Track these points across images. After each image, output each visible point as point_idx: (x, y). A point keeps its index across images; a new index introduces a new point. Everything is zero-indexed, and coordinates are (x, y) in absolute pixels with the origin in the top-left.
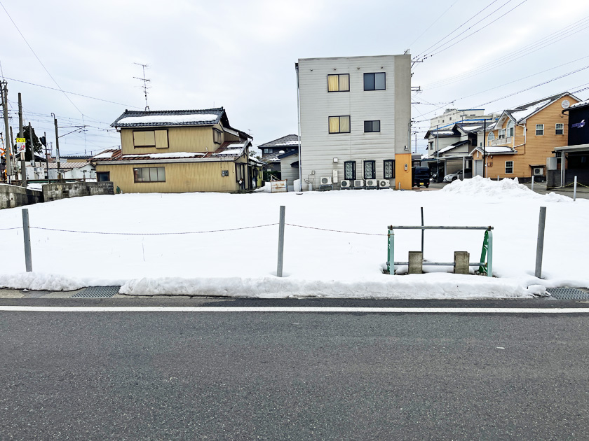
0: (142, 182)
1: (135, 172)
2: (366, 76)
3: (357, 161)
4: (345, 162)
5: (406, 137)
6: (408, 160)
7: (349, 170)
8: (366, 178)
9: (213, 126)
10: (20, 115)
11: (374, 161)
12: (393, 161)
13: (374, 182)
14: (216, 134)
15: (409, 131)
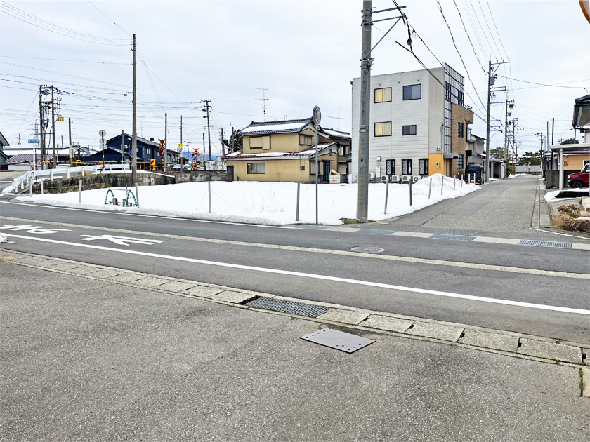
0: (252, 173)
1: (248, 166)
2: (406, 88)
3: (397, 159)
4: (387, 161)
5: (439, 139)
6: (440, 159)
7: (389, 167)
8: (403, 174)
9: (299, 133)
10: (181, 129)
11: (411, 160)
12: (426, 160)
13: (409, 178)
14: (302, 138)
15: (442, 133)
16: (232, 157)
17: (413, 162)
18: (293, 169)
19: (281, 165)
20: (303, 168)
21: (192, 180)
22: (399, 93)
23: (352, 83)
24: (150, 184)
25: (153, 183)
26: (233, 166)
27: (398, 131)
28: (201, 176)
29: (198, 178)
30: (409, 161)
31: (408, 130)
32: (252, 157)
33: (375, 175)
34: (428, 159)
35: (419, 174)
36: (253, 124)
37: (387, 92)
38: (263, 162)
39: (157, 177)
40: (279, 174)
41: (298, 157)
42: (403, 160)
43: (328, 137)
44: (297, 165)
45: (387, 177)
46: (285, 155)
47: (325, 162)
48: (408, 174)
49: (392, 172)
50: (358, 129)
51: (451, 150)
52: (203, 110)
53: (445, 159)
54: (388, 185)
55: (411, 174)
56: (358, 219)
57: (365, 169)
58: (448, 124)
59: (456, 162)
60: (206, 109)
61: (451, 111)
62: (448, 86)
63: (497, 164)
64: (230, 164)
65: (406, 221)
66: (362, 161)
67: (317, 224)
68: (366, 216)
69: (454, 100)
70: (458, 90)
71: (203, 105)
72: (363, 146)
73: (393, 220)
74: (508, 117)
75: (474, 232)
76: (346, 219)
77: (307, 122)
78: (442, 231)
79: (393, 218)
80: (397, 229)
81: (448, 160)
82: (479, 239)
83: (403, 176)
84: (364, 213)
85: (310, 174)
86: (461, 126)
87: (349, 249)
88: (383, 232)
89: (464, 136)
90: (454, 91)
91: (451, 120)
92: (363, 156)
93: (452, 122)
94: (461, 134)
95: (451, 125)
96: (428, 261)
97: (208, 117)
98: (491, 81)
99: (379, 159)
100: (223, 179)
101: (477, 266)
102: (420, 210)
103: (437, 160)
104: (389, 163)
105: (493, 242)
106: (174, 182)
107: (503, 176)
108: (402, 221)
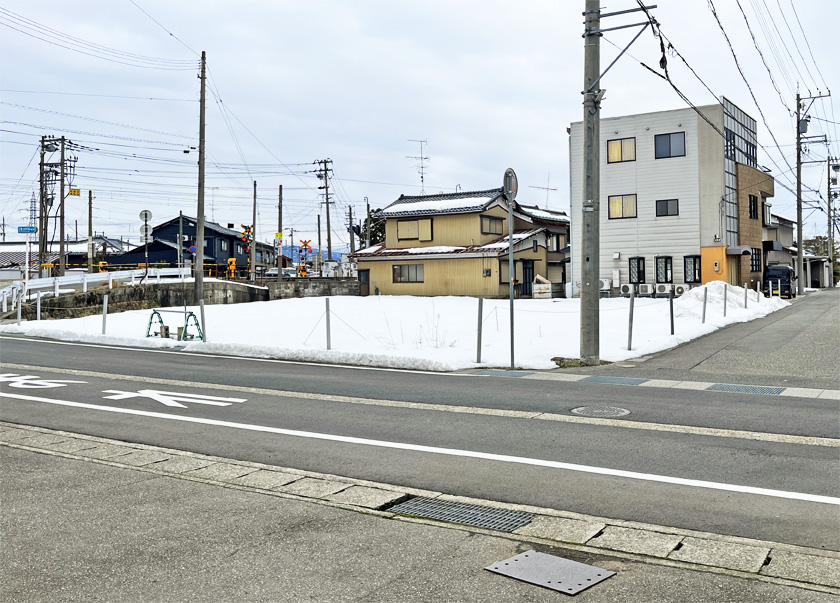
0: (401, 282)
1: (394, 270)
2: (659, 139)
3: (647, 257)
4: (630, 259)
5: (717, 222)
6: (720, 255)
7: (635, 270)
8: (658, 282)
9: (481, 213)
10: (280, 208)
11: (671, 258)
12: (697, 258)
13: (668, 288)
14: (486, 222)
15: (722, 213)
16: (366, 255)
17: (674, 261)
18: (472, 274)
19: (450, 267)
20: (488, 273)
21: (297, 294)
22: (648, 147)
23: (569, 130)
24: (225, 301)
25: (231, 299)
26: (368, 270)
27: (648, 209)
28: (314, 287)
29: (309, 290)
30: (668, 259)
31: (665, 208)
32: (401, 254)
33: (611, 284)
34: (699, 257)
35: (686, 282)
36: (403, 199)
37: (628, 146)
38: (419, 263)
39: (238, 289)
40: (447, 284)
41: (480, 255)
42: (657, 258)
43: (529, 220)
44: (477, 269)
45: (631, 286)
46: (456, 251)
47: (525, 262)
48: (666, 282)
49: (639, 280)
50: (580, 207)
51: (739, 240)
52: (319, 176)
53: (728, 256)
54: (632, 301)
55: (671, 282)
56: (582, 360)
57: (593, 273)
58: (732, 197)
59: (747, 262)
60: (323, 175)
61: (736, 176)
62: (730, 136)
63: (816, 265)
64: (364, 266)
65: (665, 362)
66: (588, 259)
67: (512, 368)
68: (597, 352)
69: (741, 159)
70: (747, 142)
71: (318, 167)
72: (589, 235)
73: (642, 360)
74: (832, 186)
75: (781, 379)
76: (562, 360)
77: (495, 195)
78: (728, 379)
79: (643, 356)
80: (651, 375)
81: (735, 258)
82: (791, 392)
83: (658, 285)
84: (592, 349)
85: (501, 283)
86: (753, 200)
87: (568, 412)
88: (626, 381)
89: (760, 217)
90: (739, 142)
91: (737, 190)
92: (590, 252)
93: (738, 193)
94: (753, 214)
95: (738, 198)
96: (705, 431)
97: (327, 188)
98: (802, 126)
99: (616, 256)
100: (352, 293)
101: (790, 439)
102: (688, 343)
103: (715, 257)
104: (635, 263)
105: (814, 396)
106: (266, 297)
107: (827, 284)
108: (657, 362)
